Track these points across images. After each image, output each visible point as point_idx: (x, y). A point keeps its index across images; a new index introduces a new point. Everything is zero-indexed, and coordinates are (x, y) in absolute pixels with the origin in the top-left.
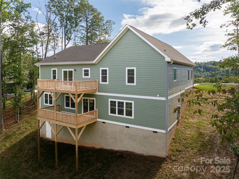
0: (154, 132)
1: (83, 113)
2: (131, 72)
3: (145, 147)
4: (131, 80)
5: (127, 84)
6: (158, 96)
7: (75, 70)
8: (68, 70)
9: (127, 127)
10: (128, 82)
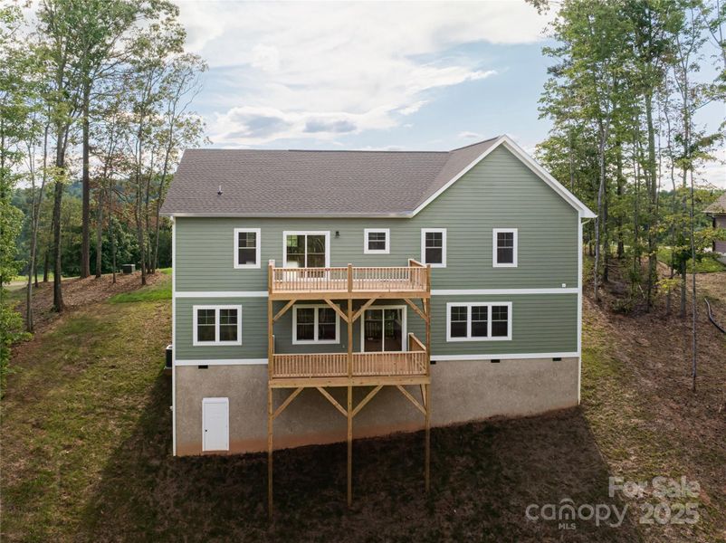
0: (555, 359)
1: (363, 352)
2: (505, 240)
3: (536, 395)
4: (505, 256)
5: (496, 264)
6: (564, 285)
7: (337, 233)
8: (306, 233)
9: (493, 361)
10: (499, 261)
